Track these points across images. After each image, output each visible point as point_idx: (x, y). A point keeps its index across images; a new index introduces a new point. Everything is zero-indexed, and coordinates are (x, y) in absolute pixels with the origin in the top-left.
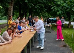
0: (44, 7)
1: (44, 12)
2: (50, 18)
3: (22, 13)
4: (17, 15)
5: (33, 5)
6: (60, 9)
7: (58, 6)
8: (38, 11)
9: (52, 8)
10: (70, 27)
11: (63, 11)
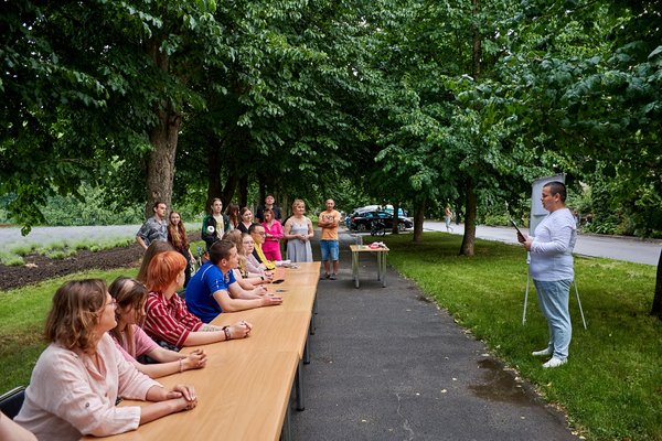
0: (338, 153)
1: (334, 180)
2: (362, 205)
3: (224, 186)
4: (198, 197)
5: (282, 143)
6: (424, 157)
7: (411, 141)
8: (306, 169)
9: (382, 154)
10: (472, 252)
11: (439, 169)
